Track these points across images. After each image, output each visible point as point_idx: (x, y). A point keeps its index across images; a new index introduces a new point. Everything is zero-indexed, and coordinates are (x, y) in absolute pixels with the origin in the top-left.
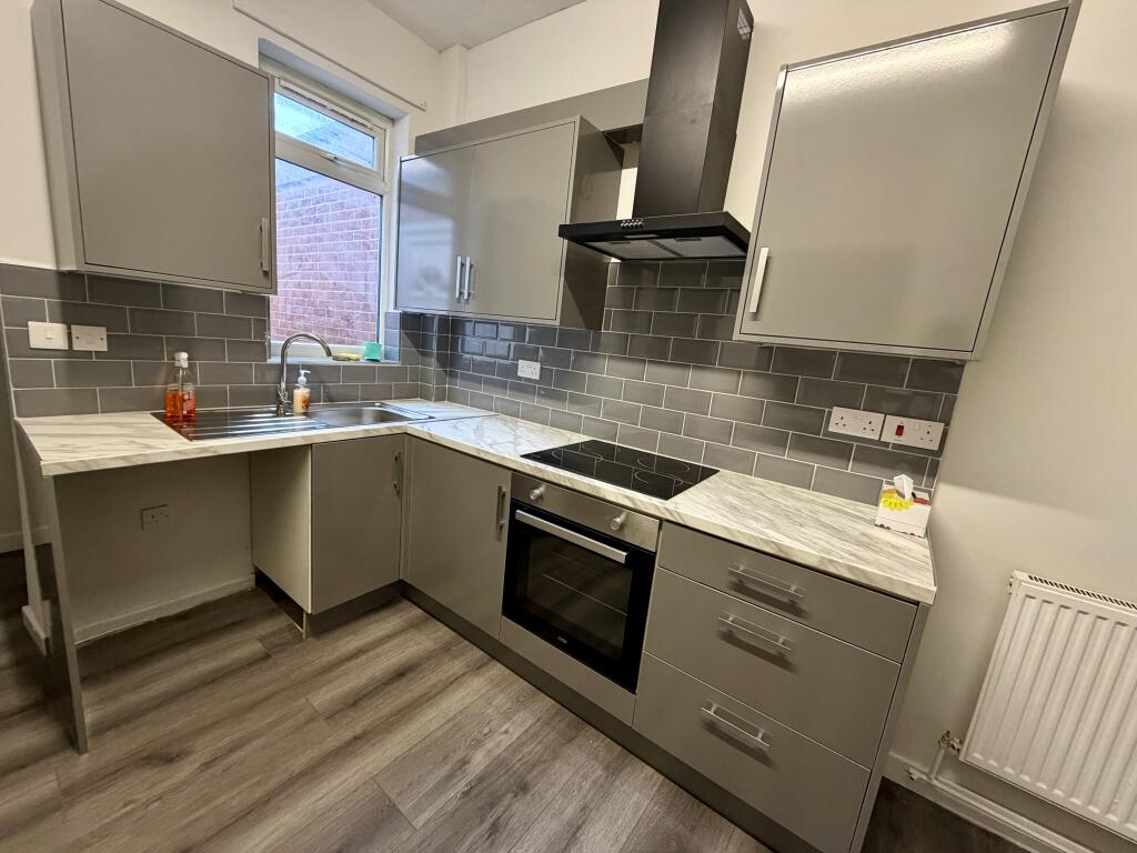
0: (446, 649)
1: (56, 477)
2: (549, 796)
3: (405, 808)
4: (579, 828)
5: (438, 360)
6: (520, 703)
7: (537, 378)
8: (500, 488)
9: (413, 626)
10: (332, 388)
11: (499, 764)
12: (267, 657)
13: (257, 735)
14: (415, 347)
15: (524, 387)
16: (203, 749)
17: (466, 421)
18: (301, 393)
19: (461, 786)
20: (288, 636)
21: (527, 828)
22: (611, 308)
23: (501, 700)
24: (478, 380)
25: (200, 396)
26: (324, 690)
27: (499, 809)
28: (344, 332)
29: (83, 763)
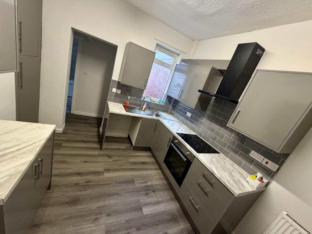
0: (153, 163)
1: (110, 113)
2: (158, 195)
3: (136, 182)
4: (160, 203)
5: (172, 106)
6: (161, 179)
7: (190, 117)
8: (170, 138)
9: (149, 156)
10: (151, 107)
11: (152, 186)
12: (125, 150)
13: (121, 160)
14: (169, 102)
15: (187, 118)
16: (114, 158)
17: (172, 121)
18: (145, 106)
19: (145, 185)
20: (129, 148)
21: (152, 197)
22: (210, 107)
23: (158, 177)
24: (178, 113)
25: (130, 104)
26: (131, 159)
27: (149, 192)
28: (155, 96)
29: (101, 152)
